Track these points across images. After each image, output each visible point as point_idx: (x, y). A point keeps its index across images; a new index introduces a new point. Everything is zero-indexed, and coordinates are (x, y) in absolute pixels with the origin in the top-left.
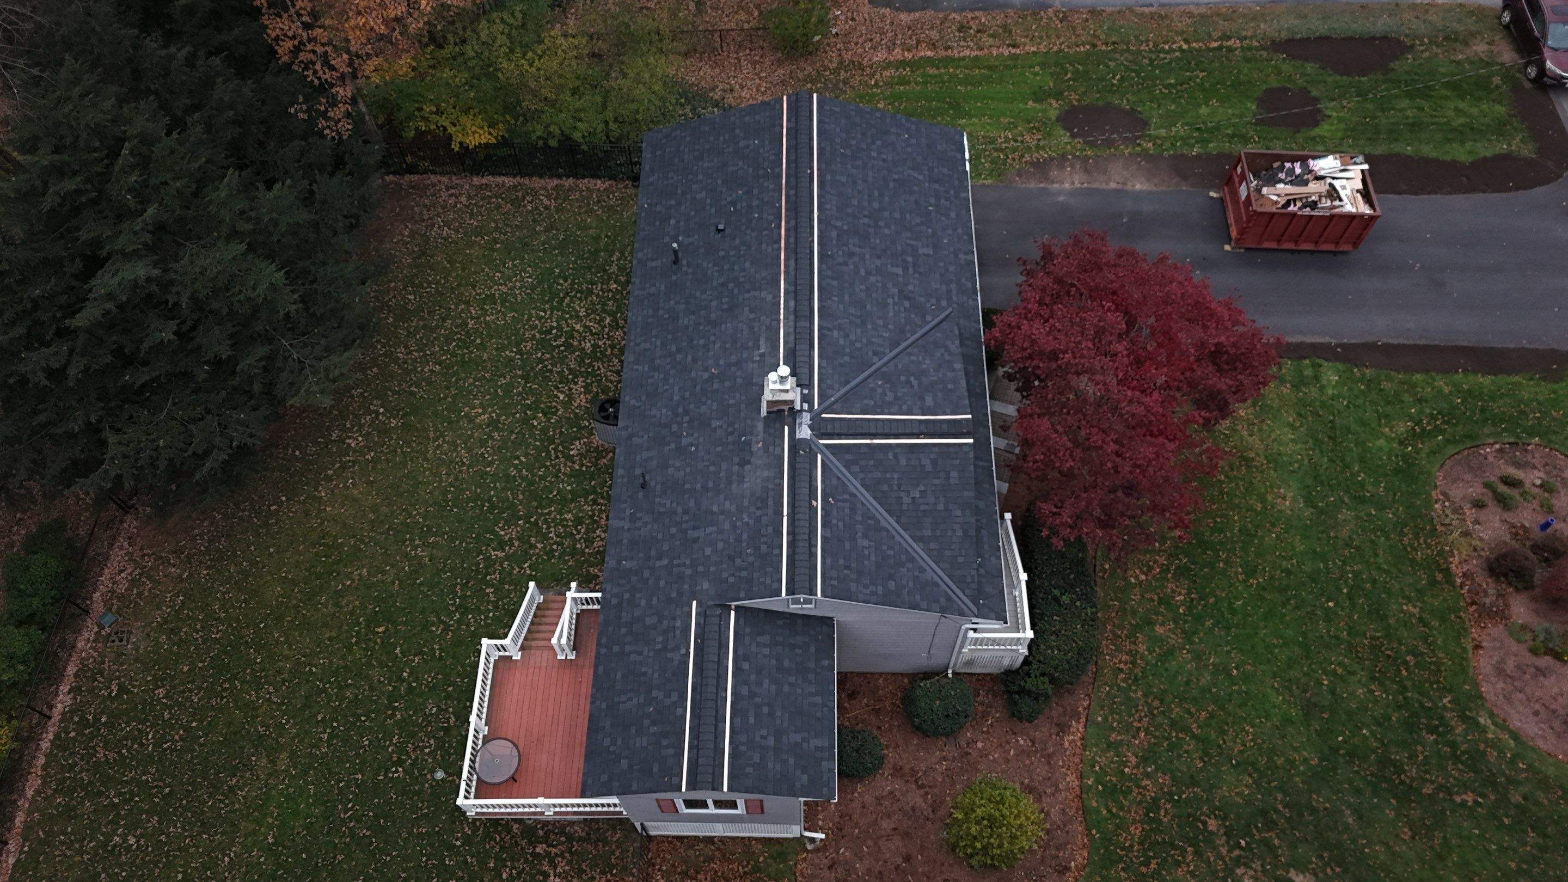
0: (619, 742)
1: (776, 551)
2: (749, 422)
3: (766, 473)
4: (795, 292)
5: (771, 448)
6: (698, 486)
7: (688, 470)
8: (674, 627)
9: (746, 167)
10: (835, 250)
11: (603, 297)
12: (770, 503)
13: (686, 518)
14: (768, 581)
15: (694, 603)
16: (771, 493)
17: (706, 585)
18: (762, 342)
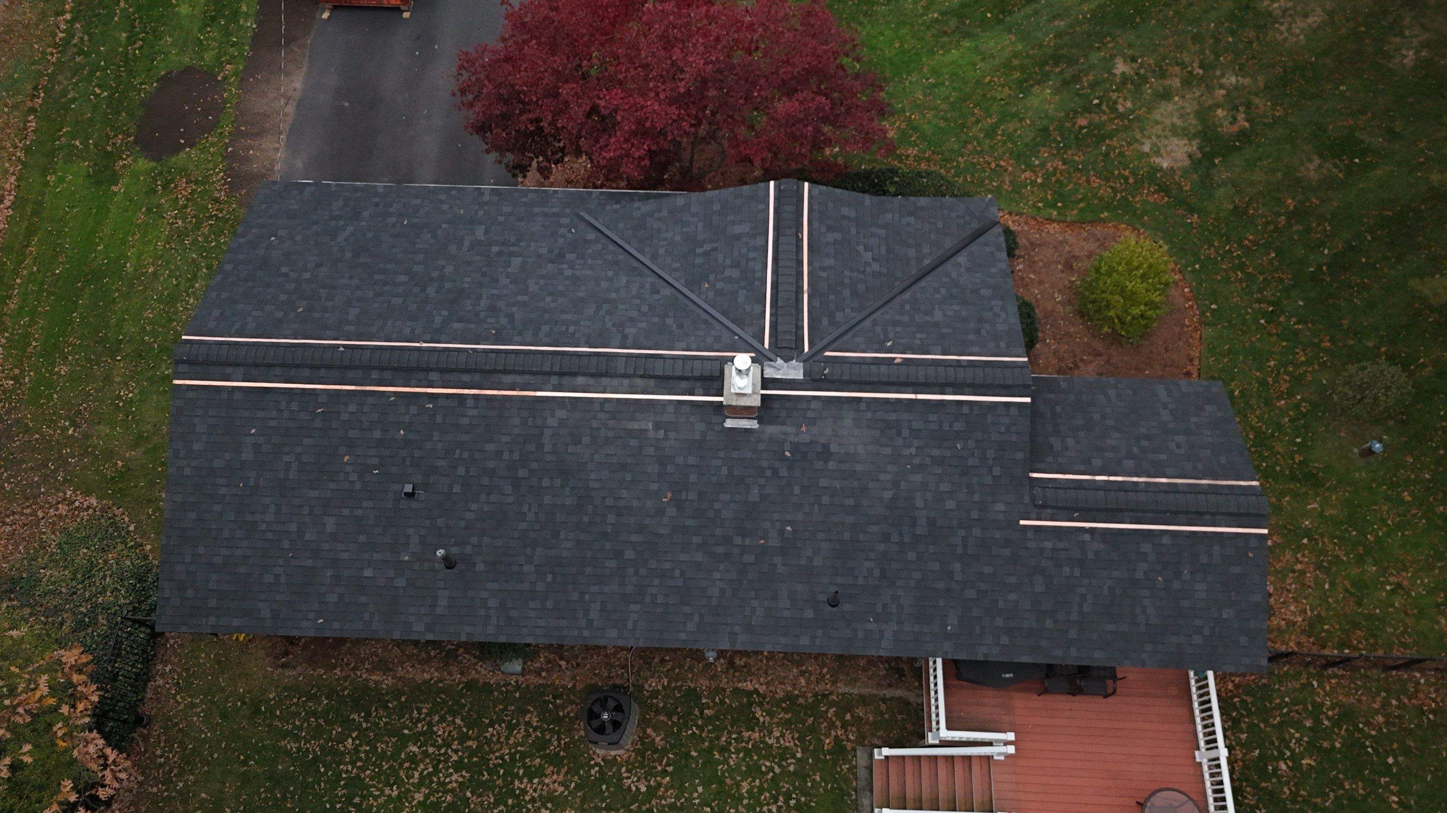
0: (1198, 622)
1: (966, 410)
2: (761, 446)
3: (848, 422)
4: (561, 374)
5: (810, 414)
6: (850, 519)
7: (820, 536)
8: (1053, 550)
9: (299, 449)
10: (486, 326)
11: (368, 759)
12: (893, 417)
13: (895, 537)
14: (1005, 420)
15: (1022, 522)
16: (879, 415)
17: (1001, 507)
18: (635, 425)
